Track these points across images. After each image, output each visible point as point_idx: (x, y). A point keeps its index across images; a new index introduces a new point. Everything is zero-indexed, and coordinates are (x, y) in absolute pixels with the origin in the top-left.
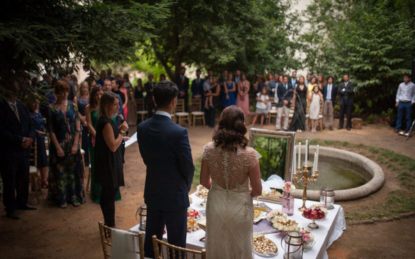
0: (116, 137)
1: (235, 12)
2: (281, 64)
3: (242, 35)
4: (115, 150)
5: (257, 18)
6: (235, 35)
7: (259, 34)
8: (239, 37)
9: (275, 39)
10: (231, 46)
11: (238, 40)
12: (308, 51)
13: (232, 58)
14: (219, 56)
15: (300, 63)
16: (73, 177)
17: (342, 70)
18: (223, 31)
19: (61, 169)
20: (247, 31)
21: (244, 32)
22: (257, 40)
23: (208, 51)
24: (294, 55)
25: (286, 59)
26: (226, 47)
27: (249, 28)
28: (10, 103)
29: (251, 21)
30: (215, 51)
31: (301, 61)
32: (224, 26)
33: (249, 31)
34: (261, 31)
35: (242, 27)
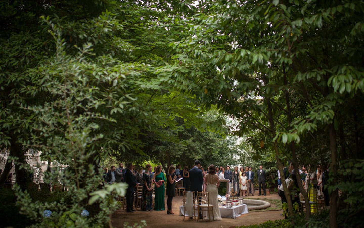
0: (172, 179)
1: (201, 135)
2: (225, 162)
3: (204, 146)
4: (172, 183)
5: (211, 138)
6: (201, 146)
7: (213, 146)
8: (203, 147)
9: (221, 149)
10: (200, 151)
11: (203, 149)
12: (240, 155)
13: (201, 157)
14: (194, 156)
15: (236, 162)
16: (149, 200)
17: (257, 163)
18: (196, 144)
19: (147, 196)
20: (207, 144)
21: (206, 145)
22: (212, 148)
23: (189, 154)
24: (233, 157)
25: (228, 159)
26: (198, 152)
27: (208, 143)
28: (131, 171)
29: (209, 140)
30: (192, 154)
31: (237, 160)
32: (196, 142)
33: (208, 144)
34: (214, 144)
35: (204, 143)
